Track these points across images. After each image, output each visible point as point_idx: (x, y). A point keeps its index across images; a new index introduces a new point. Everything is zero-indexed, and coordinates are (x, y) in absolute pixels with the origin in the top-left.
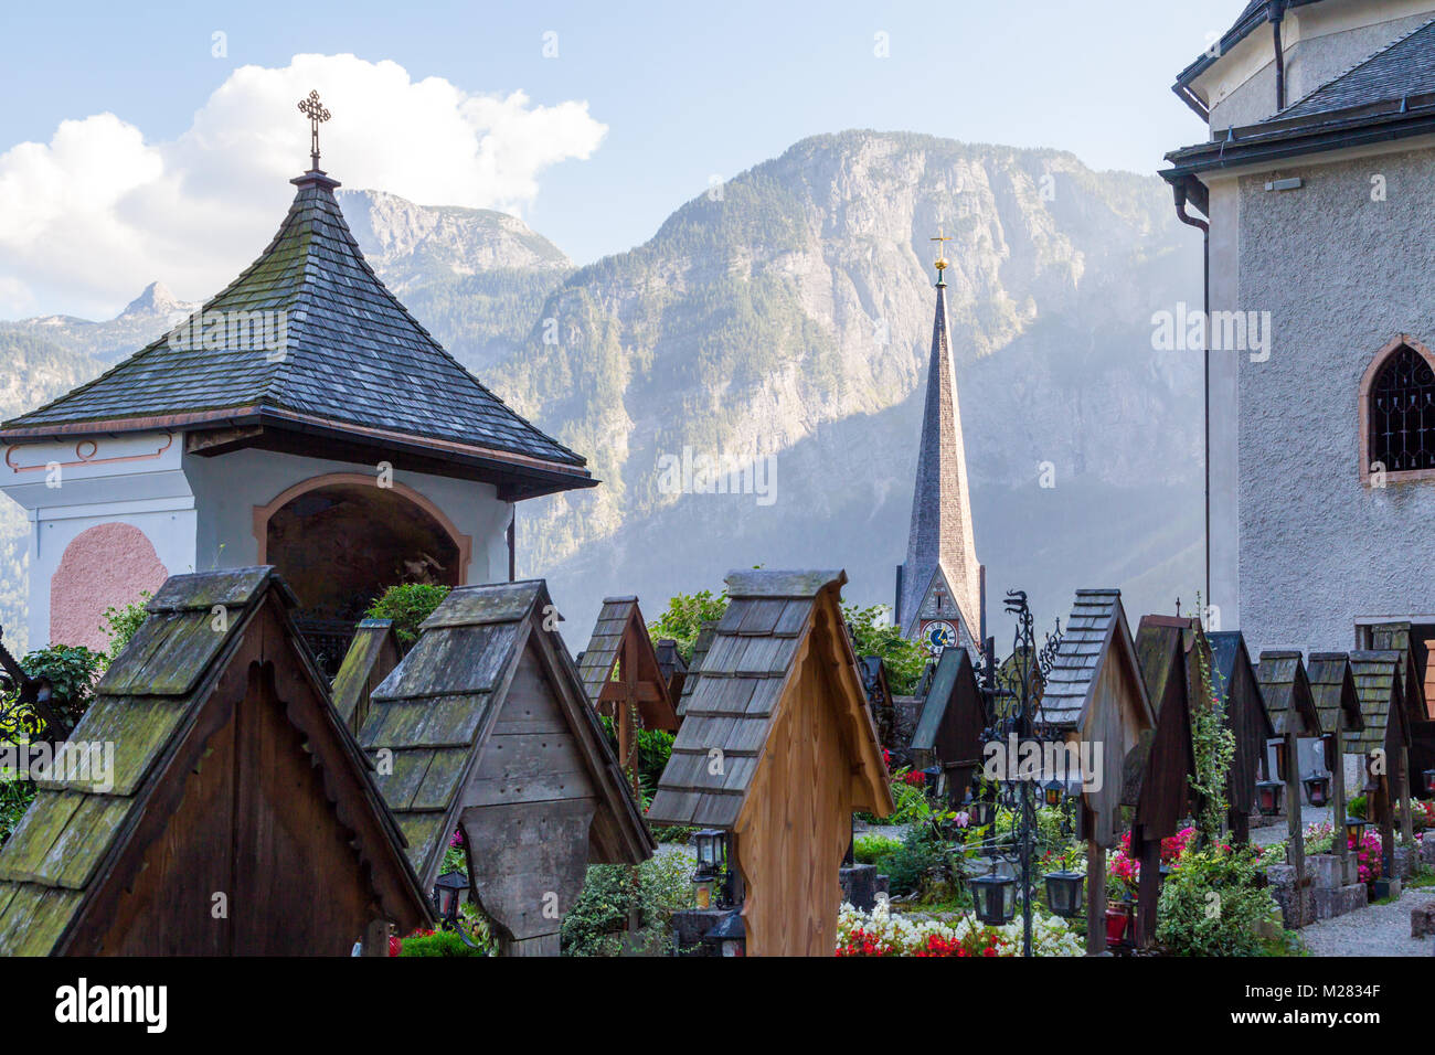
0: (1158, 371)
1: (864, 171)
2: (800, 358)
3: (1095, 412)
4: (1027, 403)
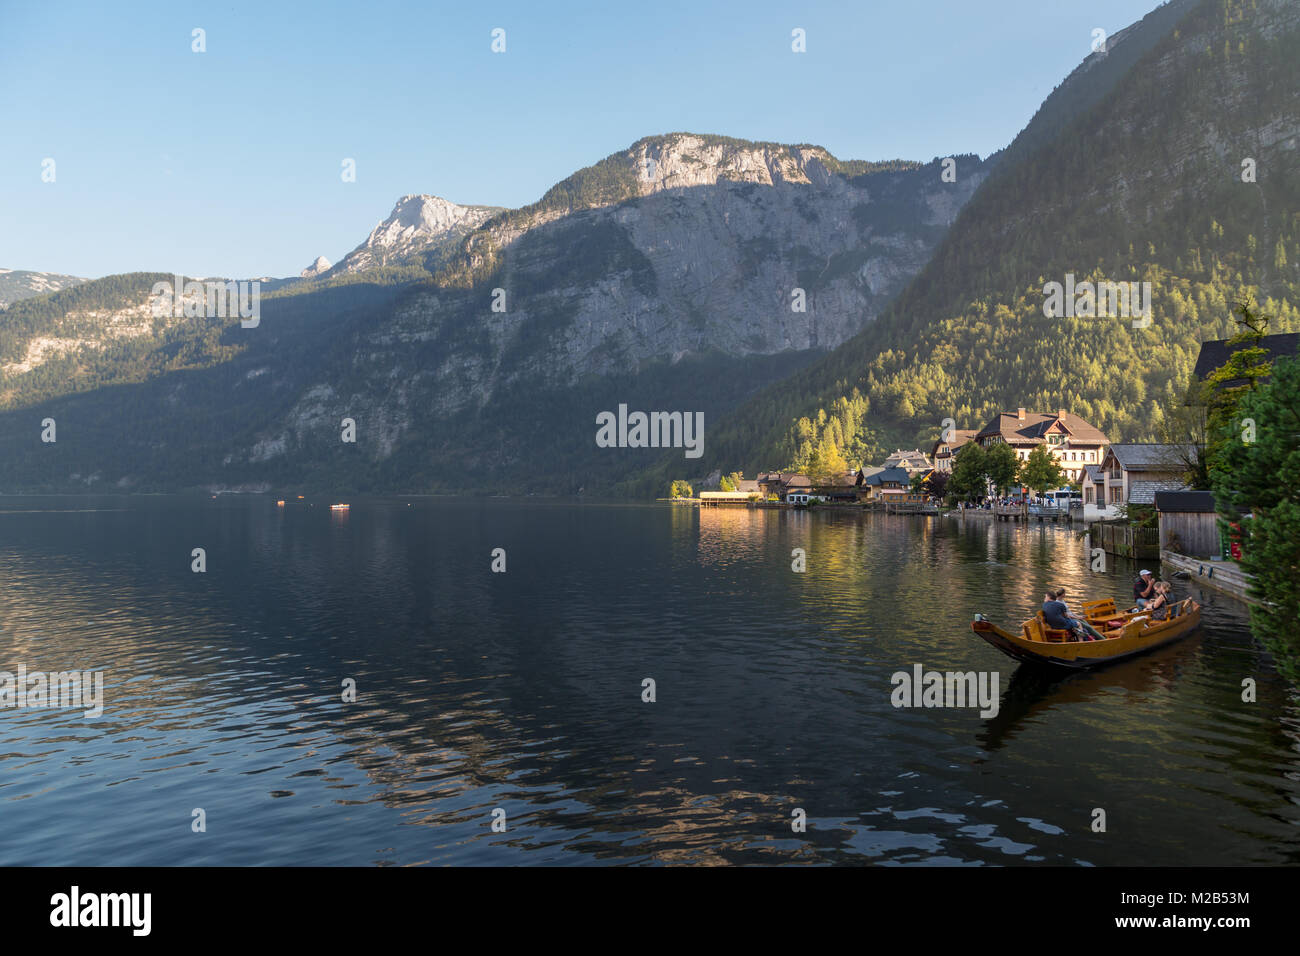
0: (864, 279)
1: (679, 157)
2: (626, 273)
3: (824, 307)
4: (783, 303)
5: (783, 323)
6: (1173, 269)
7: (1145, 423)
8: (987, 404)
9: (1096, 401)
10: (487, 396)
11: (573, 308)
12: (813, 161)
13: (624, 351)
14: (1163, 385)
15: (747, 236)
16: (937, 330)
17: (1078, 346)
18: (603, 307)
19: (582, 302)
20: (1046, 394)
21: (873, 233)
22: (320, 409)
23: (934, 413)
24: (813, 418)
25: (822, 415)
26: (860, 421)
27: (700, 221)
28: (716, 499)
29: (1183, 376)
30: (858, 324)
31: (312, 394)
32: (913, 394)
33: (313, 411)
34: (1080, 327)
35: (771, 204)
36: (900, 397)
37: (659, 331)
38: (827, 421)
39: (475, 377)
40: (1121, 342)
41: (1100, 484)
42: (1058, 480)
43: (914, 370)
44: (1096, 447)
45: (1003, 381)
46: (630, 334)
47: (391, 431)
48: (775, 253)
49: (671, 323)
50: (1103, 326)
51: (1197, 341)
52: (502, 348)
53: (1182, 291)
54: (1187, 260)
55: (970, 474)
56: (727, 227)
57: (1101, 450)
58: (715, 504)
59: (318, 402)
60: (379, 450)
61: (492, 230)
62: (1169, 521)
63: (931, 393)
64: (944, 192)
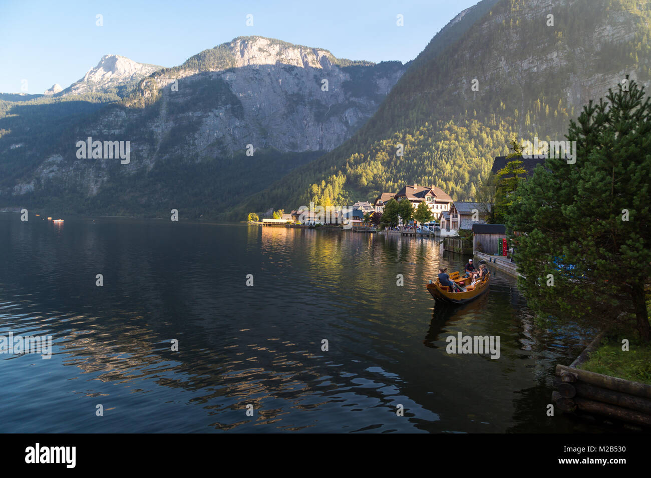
0: (346, 118)
1: (257, 49)
2: (228, 106)
3: (327, 130)
4: (307, 126)
5: (306, 137)
6: (484, 123)
7: (468, 193)
8: (400, 181)
9: (448, 182)
10: (152, 166)
11: (199, 122)
12: (324, 57)
13: (226, 146)
14: (476, 176)
15: (290, 93)
16: (379, 145)
17: (441, 156)
18: (215, 123)
19: (204, 119)
20: (426, 177)
21: (351, 96)
22: (55, 168)
23: (376, 184)
24: (319, 184)
25: (323, 183)
26: (342, 187)
27: (267, 82)
28: (270, 223)
29: (485, 172)
30: (342, 140)
31: (51, 159)
32: (367, 175)
33: (51, 169)
34: (443, 147)
35: (302, 77)
36: (361, 176)
37: (244, 137)
38: (326, 186)
39: (145, 155)
40: (460, 155)
41: (448, 220)
42: (430, 218)
43: (367, 163)
44: (447, 203)
45: (408, 171)
46: (229, 138)
47: (97, 182)
48: (304, 102)
49: (250, 134)
50: (452, 147)
51: (492, 156)
52: (160, 141)
53: (487, 133)
54: (489, 119)
55: (391, 214)
56: (280, 87)
57: (449, 204)
58: (270, 225)
59: (54, 164)
60: (90, 191)
61: (156, 78)
62: (478, 238)
63: (375, 175)
64: (385, 78)
